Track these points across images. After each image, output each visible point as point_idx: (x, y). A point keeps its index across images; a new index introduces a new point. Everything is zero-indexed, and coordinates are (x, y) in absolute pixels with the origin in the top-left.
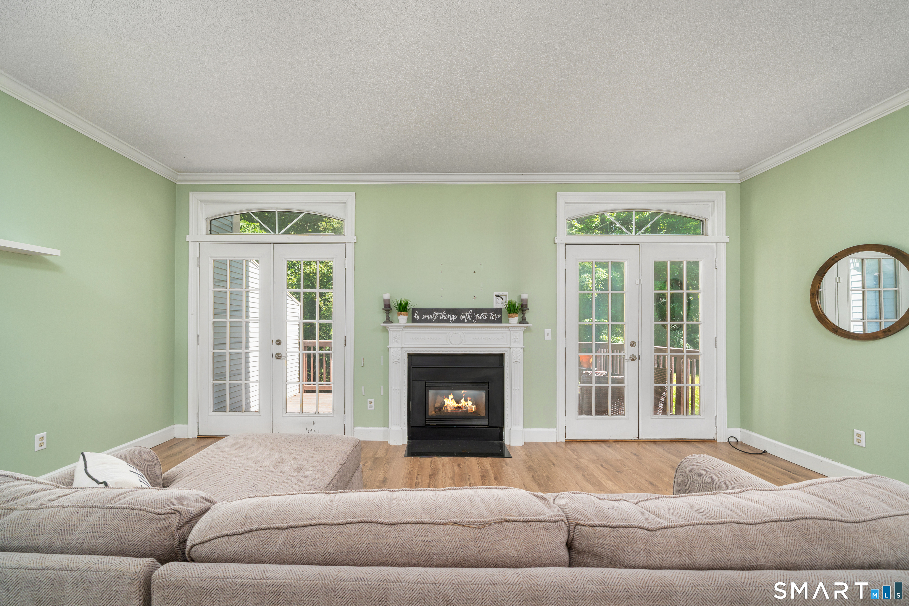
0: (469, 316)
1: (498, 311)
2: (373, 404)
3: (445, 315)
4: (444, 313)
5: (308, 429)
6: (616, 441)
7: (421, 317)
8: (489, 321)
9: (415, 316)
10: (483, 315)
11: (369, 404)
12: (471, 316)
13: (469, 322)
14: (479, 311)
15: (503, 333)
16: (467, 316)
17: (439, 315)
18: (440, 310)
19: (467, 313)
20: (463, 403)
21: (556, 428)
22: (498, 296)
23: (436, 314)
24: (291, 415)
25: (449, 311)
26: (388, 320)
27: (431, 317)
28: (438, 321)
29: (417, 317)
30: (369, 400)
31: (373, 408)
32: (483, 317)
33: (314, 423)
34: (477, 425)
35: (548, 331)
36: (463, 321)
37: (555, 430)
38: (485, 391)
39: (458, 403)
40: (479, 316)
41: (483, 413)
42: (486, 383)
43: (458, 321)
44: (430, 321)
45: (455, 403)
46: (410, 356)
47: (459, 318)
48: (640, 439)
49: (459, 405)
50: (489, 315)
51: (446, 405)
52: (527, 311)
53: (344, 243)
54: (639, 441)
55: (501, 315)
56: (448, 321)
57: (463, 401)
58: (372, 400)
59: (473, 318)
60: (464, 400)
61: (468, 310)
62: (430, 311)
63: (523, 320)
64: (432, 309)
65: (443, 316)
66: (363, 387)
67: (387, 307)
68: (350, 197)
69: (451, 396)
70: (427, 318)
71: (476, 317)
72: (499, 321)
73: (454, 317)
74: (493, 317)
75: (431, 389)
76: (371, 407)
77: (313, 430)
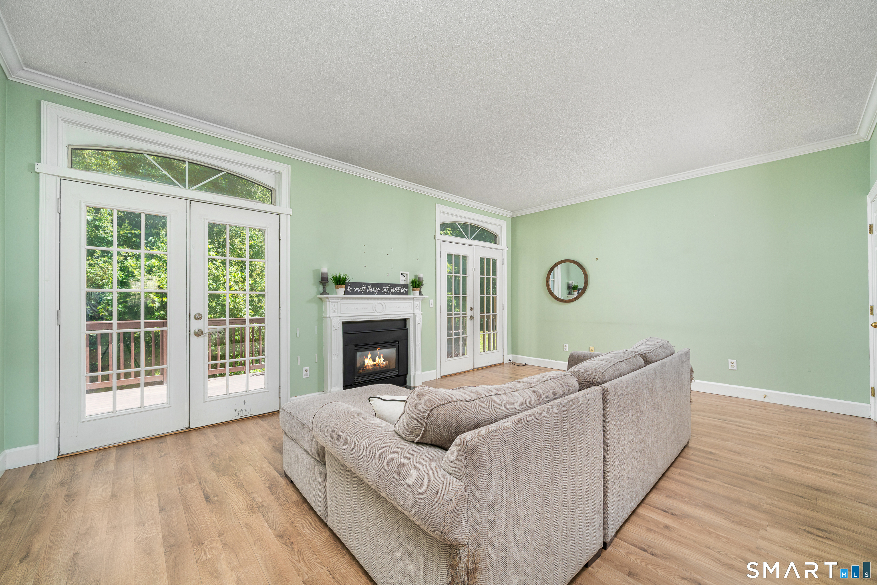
0: (387, 290)
1: (406, 286)
2: (308, 372)
3: (371, 288)
4: (370, 286)
5: (238, 410)
6: (465, 372)
7: (353, 290)
8: (400, 293)
9: (348, 289)
10: (397, 288)
11: (304, 373)
12: (388, 289)
13: (387, 294)
14: (394, 286)
15: (409, 303)
16: (386, 289)
17: (367, 288)
18: (367, 284)
19: (386, 287)
20: (378, 360)
21: (436, 369)
22: (402, 274)
23: (364, 287)
24: (216, 399)
25: (374, 285)
26: (324, 292)
27: (360, 290)
28: (366, 293)
29: (349, 289)
30: (305, 368)
31: (308, 376)
32: (397, 290)
33: (245, 402)
34: (390, 376)
35: (432, 301)
36: (383, 294)
37: (435, 371)
38: (395, 348)
39: (374, 362)
40: (394, 289)
41: (394, 366)
42: (397, 342)
43: (380, 293)
44: (360, 293)
45: (372, 361)
46: (344, 323)
47: (381, 291)
48: (475, 369)
49: (375, 363)
50: (400, 289)
51: (366, 365)
52: (422, 287)
53: (279, 214)
54: (474, 370)
55: (408, 289)
56: (373, 293)
57: (377, 359)
58: (308, 368)
59: (390, 291)
60: (378, 357)
61: (386, 285)
62: (360, 285)
63: (420, 294)
64: (362, 283)
65: (370, 289)
66: (299, 357)
67: (324, 280)
68: (285, 169)
69: (369, 356)
70: (358, 291)
71: (392, 290)
72: (407, 293)
73: (377, 290)
74: (403, 291)
75: (358, 352)
76: (306, 375)
77: (244, 410)
